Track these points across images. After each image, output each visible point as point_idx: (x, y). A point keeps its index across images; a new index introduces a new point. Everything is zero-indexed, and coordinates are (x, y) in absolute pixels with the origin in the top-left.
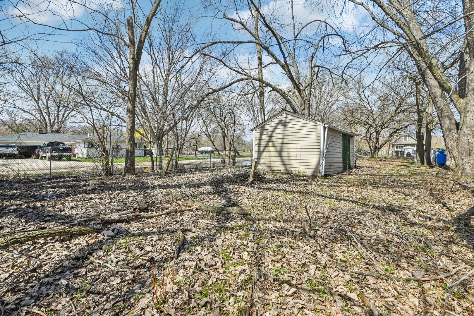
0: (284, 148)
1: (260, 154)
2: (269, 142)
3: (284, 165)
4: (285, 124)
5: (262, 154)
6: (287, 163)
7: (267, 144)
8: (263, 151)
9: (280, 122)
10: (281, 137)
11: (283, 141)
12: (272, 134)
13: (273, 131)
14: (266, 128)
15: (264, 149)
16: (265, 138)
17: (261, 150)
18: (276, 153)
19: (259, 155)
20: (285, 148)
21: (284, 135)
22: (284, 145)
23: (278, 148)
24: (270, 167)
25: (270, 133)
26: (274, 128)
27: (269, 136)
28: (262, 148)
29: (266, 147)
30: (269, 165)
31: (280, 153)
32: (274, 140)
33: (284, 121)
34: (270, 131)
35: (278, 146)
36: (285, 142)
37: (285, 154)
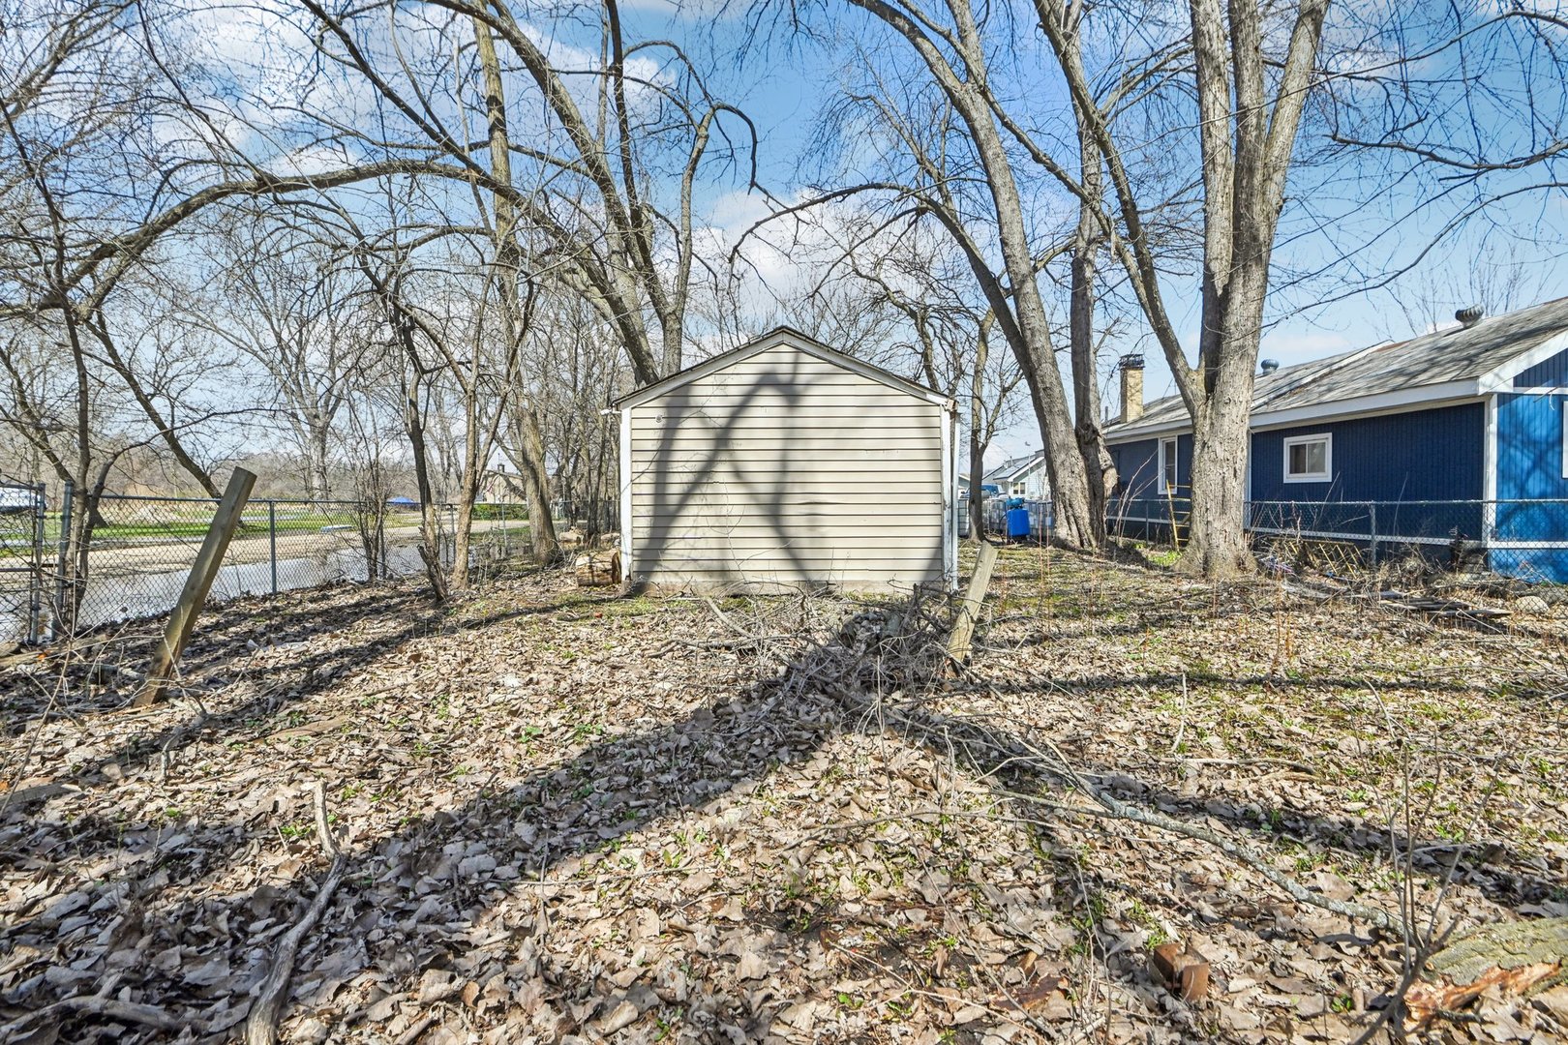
0: (789, 488)
1: (664, 517)
2: (711, 462)
3: (795, 560)
4: (790, 393)
5: (674, 516)
6: (807, 554)
7: (705, 473)
8: (682, 505)
9: (767, 380)
10: (777, 445)
11: (784, 461)
12: (728, 428)
13: (733, 417)
14: (693, 401)
15: (687, 495)
16: (692, 444)
17: (674, 500)
18: (754, 511)
19: (662, 522)
20: (797, 489)
21: (791, 434)
22: (790, 478)
23: (762, 489)
24: (723, 572)
25: (721, 422)
26: (737, 401)
27: (711, 434)
28: (675, 489)
29: (696, 484)
30: (715, 565)
31: (773, 511)
32: (740, 456)
33: (785, 379)
34: (718, 414)
35: (764, 483)
36: (793, 466)
37: (794, 515)
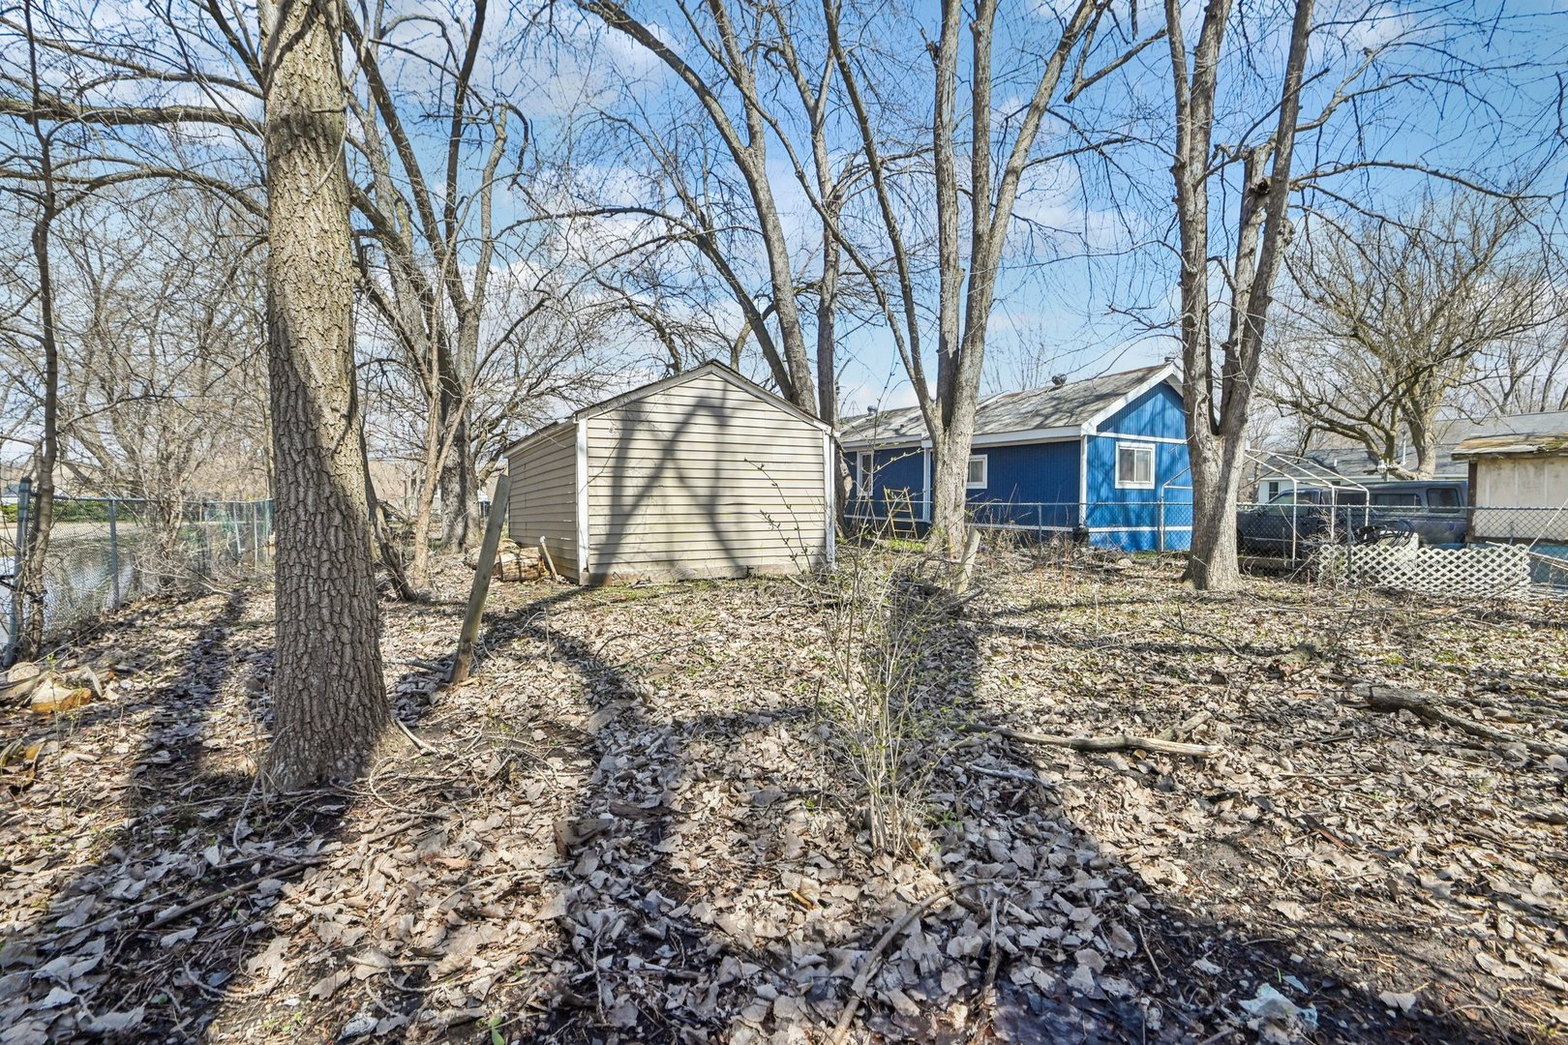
0: (721, 492)
1: (620, 516)
2: (660, 469)
3: (727, 550)
4: (720, 415)
5: (630, 515)
6: (736, 545)
7: (654, 478)
8: (636, 506)
9: (702, 404)
10: (712, 456)
11: (717, 469)
12: (673, 441)
13: (678, 432)
14: (643, 416)
15: (640, 497)
16: (644, 451)
17: (628, 501)
18: (694, 510)
19: (619, 521)
20: (728, 492)
21: (721, 448)
22: (722, 483)
23: (701, 492)
24: (671, 562)
25: (668, 436)
26: (680, 418)
27: (659, 446)
28: (630, 491)
29: (648, 487)
30: (663, 556)
31: (709, 509)
32: (683, 464)
33: (717, 403)
34: (666, 429)
35: (702, 486)
36: (724, 474)
37: (726, 515)
